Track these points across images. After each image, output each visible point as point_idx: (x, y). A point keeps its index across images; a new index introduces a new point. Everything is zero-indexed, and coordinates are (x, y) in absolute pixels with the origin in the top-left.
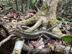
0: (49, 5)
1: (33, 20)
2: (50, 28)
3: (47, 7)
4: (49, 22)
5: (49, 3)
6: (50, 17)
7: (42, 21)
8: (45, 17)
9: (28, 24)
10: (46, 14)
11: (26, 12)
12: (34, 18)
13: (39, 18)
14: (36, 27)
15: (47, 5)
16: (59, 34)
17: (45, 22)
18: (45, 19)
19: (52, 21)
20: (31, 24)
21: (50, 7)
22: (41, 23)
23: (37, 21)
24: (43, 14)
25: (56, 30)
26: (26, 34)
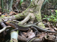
0: (36, 4)
1: (22, 15)
2: (36, 22)
3: (35, 6)
4: (36, 18)
5: (36, 2)
6: (37, 14)
7: (30, 17)
8: (33, 13)
9: (18, 19)
10: (34, 11)
11: (9, 10)
12: (23, 14)
13: (28, 14)
14: (26, 21)
15: (34, 4)
16: (43, 27)
17: (33, 17)
18: (33, 15)
19: (38, 17)
20: (20, 19)
21: (37, 6)
22: (30, 18)
23: (25, 16)
24: (31, 11)
25: (41, 25)
26: (20, 26)
